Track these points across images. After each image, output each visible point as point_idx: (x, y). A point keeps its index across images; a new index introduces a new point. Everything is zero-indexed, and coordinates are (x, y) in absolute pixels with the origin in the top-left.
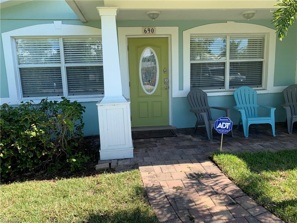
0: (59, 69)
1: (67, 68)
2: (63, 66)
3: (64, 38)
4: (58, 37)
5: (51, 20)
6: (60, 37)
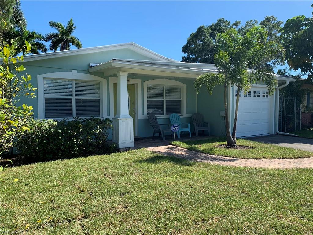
0: (71, 99)
1: (77, 99)
2: (74, 98)
3: (76, 80)
4: (72, 80)
5: (71, 70)
6: (74, 80)
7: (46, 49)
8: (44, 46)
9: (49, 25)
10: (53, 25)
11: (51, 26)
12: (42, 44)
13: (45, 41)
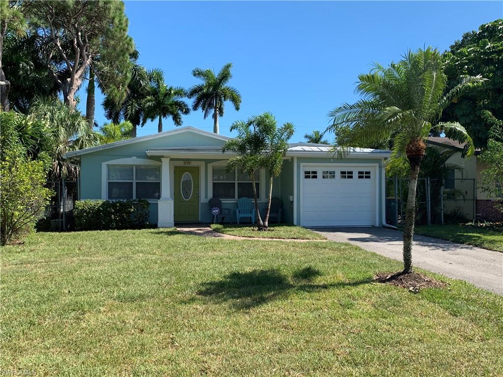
2: (134, 182)
6: (134, 165)
7: (187, 109)
8: (185, 105)
9: (192, 76)
10: (198, 74)
11: (195, 75)
12: (183, 103)
13: (189, 97)
